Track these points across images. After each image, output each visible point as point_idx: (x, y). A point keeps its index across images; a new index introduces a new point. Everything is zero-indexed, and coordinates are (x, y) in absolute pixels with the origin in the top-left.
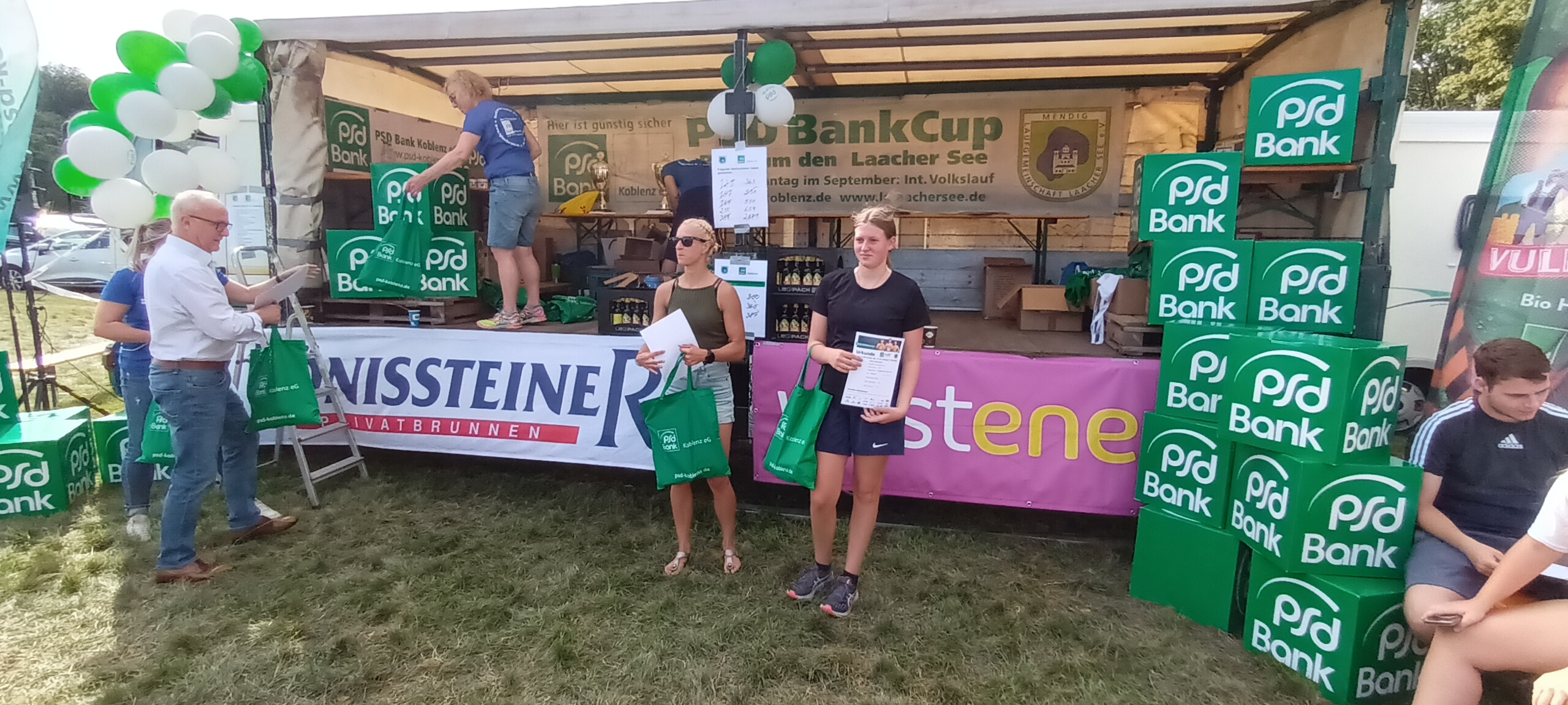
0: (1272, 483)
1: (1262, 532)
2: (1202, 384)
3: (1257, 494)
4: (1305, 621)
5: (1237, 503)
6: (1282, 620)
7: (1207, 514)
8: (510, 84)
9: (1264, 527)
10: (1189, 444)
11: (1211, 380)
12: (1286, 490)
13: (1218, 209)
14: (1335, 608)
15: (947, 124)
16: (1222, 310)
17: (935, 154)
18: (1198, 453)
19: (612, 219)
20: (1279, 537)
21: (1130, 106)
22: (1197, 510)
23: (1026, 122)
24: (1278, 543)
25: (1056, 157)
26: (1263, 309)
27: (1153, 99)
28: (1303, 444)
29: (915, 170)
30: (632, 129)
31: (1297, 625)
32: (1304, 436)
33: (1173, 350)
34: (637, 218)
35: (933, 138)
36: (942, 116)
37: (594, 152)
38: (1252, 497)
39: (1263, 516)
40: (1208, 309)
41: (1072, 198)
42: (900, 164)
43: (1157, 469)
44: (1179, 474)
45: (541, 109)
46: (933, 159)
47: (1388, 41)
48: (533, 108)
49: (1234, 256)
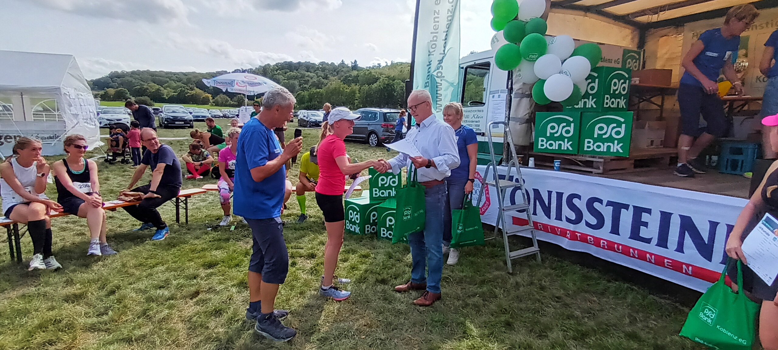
8: (667, 10)
48: (680, 26)
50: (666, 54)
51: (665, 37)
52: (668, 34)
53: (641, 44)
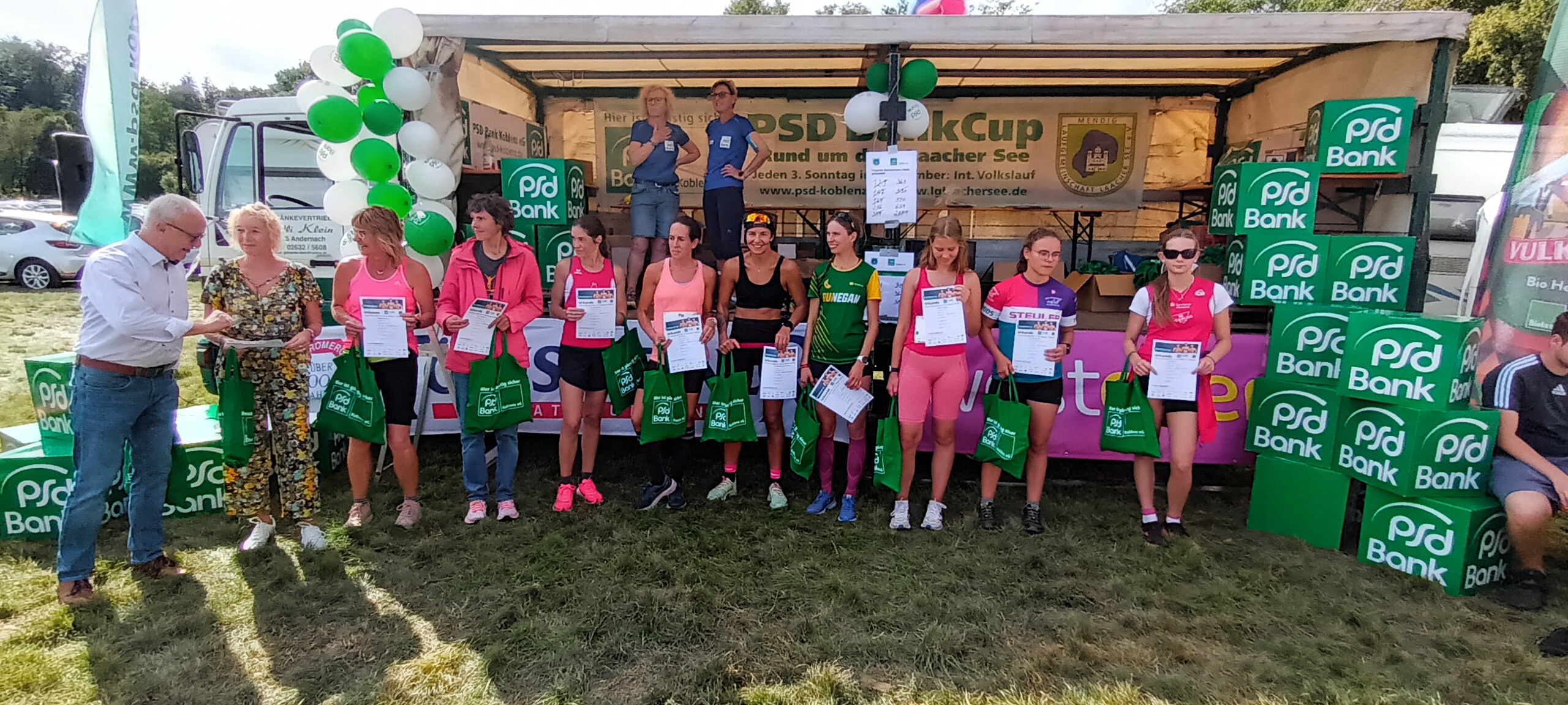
0: (1386, 429)
1: (1375, 469)
3: (1368, 438)
4: (1420, 535)
5: (1344, 447)
6: (1397, 536)
7: (1318, 457)
9: (1377, 464)
10: (1298, 402)
12: (1402, 434)
13: (1301, 209)
14: (1449, 522)
16: (1303, 292)
18: (1309, 409)
20: (1395, 470)
21: (1153, 113)
22: (1308, 455)
23: (1063, 124)
24: (1394, 475)
25: (1089, 157)
27: (1172, 107)
28: (1417, 397)
30: (692, 123)
31: (1411, 538)
32: (1418, 390)
33: (1281, 325)
35: (980, 138)
38: (1362, 441)
39: (1379, 455)
41: (1102, 194)
43: (1268, 425)
44: (1289, 427)
45: (597, 101)
47: (1433, 76)
48: (589, 100)
49: (1314, 248)
50: (574, 136)
51: (570, 112)
52: (575, 109)
53: (540, 117)
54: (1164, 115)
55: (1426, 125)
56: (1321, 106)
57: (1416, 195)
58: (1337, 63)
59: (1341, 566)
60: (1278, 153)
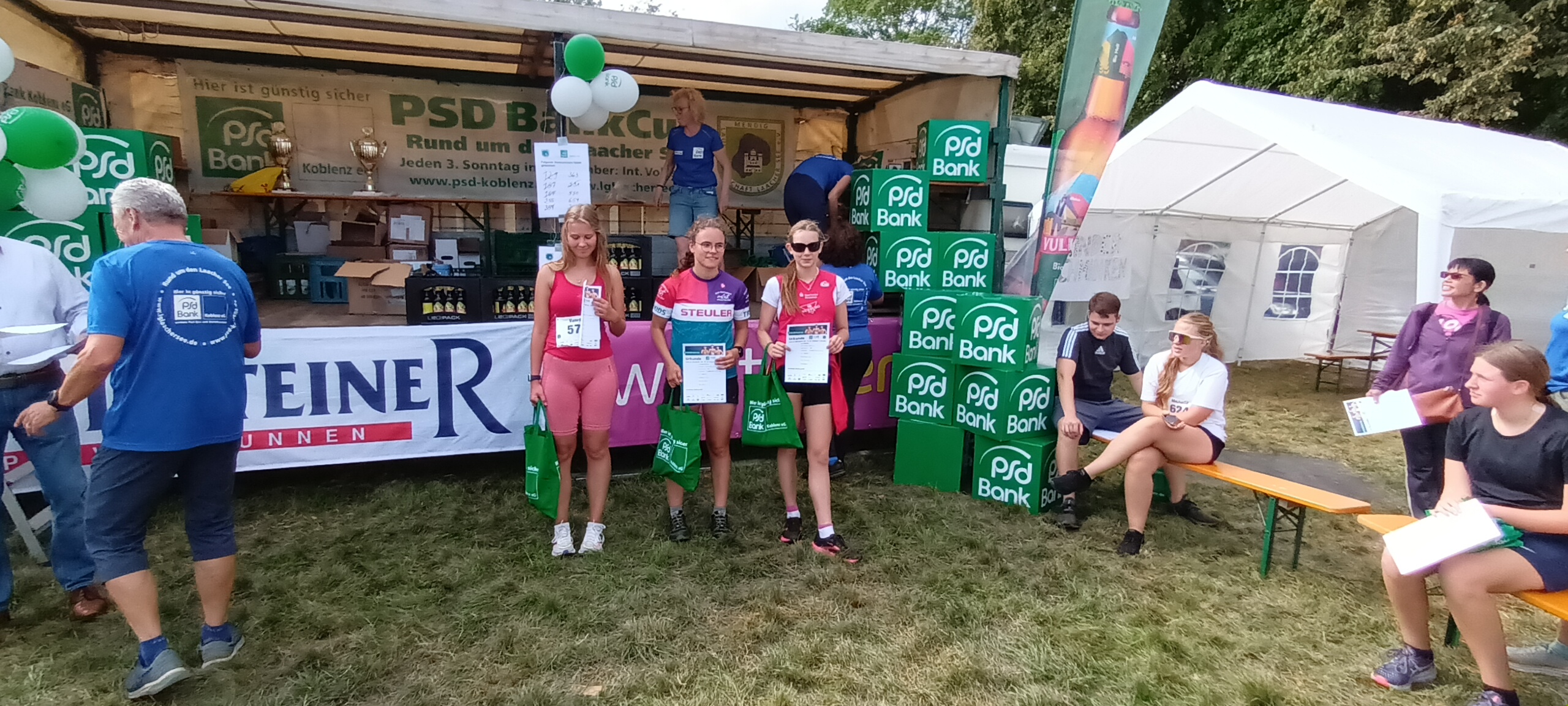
0: (987, 388)
1: (981, 421)
2: (930, 331)
3: (975, 397)
4: (1010, 470)
5: (960, 406)
6: (997, 473)
7: (942, 417)
8: (160, 32)
9: (982, 417)
10: (926, 372)
11: (936, 327)
12: (997, 391)
13: (918, 210)
14: (1028, 457)
15: (658, 123)
16: (923, 280)
17: (649, 149)
18: (933, 377)
19: (305, 200)
20: (994, 421)
21: (797, 121)
22: (935, 416)
23: (722, 127)
24: (993, 425)
25: (746, 159)
26: (945, 278)
27: (812, 118)
28: (1004, 361)
29: (631, 162)
30: (318, 98)
31: (1006, 474)
32: (1005, 356)
33: (910, 309)
34: (328, 200)
35: (645, 135)
36: (654, 115)
37: (266, 123)
38: (971, 399)
39: (982, 410)
40: (914, 280)
41: (759, 193)
42: (617, 156)
43: (905, 393)
44: (921, 393)
45: (182, 64)
46: (647, 153)
47: (1000, 105)
48: (167, 61)
49: (928, 243)
50: (149, 104)
51: (140, 74)
52: (148, 70)
54: (806, 124)
55: (997, 144)
56: (926, 124)
57: (993, 200)
58: (935, 89)
59: (962, 503)
60: (897, 162)
